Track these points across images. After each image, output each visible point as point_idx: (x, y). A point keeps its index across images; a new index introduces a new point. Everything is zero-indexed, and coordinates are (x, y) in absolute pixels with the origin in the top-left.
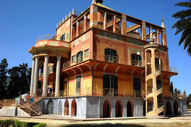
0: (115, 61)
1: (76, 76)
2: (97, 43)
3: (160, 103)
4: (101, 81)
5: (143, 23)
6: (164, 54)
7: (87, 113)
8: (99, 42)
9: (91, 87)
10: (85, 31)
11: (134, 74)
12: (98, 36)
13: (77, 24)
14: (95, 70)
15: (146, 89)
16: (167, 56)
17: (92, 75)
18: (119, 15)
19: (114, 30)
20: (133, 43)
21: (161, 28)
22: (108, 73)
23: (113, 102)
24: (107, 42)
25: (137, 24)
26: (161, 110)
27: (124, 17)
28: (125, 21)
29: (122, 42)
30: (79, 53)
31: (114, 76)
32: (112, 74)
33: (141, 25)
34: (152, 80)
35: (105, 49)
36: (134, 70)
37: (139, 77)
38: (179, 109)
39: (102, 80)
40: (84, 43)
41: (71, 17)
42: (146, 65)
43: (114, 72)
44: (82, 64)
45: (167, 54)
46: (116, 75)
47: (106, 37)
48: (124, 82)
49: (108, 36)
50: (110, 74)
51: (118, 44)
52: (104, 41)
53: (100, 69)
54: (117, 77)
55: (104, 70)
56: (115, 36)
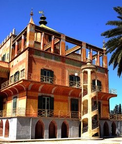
0: (51, 82)
1: (13, 97)
2: (33, 63)
3: (95, 124)
4: (35, 102)
5: (83, 44)
6: (104, 76)
7: (17, 134)
8: (35, 62)
9: (25, 107)
10: (22, 51)
11: (72, 95)
12: (34, 56)
13: (16, 44)
14: (29, 91)
15: (82, 110)
16: (108, 77)
17: (27, 95)
18: (58, 36)
19: (52, 50)
20: (72, 64)
21: (102, 50)
22: (43, 94)
23: (46, 123)
24: (43, 62)
25: (78, 45)
26: (95, 131)
27: (63, 38)
28: (65, 41)
29: (60, 63)
30: (16, 73)
31: (50, 97)
32: (48, 95)
33: (81, 46)
34: (87, 101)
35: (41, 70)
36: (71, 91)
37: (77, 98)
38: (117, 131)
39: (37, 101)
40: (21, 63)
41: (11, 37)
42: (82, 86)
43: (51, 93)
44: (16, 84)
45: (108, 76)
46: (52, 96)
47: (42, 58)
48: (61, 103)
49: (45, 57)
50: (46, 94)
51: (55, 65)
52: (40, 61)
53: (35, 89)
54: (53, 98)
55: (40, 90)
56: (53, 56)
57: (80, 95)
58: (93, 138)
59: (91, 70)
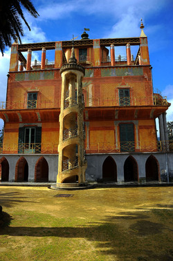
4: (15, 135)
5: (94, 43)
22: (26, 124)
27: (59, 46)
31: (36, 126)
32: (33, 124)
39: (18, 133)
46: (39, 125)
47: (26, 79)
48: (52, 133)
53: (13, 119)
54: (41, 128)
55: (21, 120)
56: (42, 74)
57: (87, 118)
58: (62, 186)
59: (66, 73)
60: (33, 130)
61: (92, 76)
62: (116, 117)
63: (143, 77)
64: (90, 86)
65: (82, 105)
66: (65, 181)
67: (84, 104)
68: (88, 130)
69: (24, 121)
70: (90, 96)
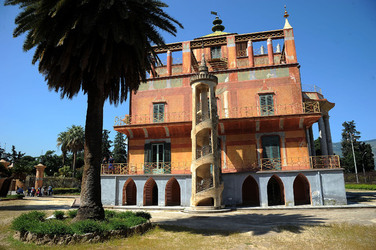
6: (287, 82)
22: (153, 140)
24: (152, 94)
27: (186, 47)
28: (189, 51)
31: (164, 142)
32: (161, 140)
43: (165, 136)
46: (168, 141)
50: (156, 140)
52: (148, 94)
53: (138, 135)
54: (169, 144)
55: (146, 135)
56: (168, 81)
57: (223, 131)
58: (197, 209)
59: (196, 84)
60: (161, 147)
61: (226, 80)
62: (258, 129)
63: (289, 78)
64: (226, 93)
65: (215, 120)
66: (200, 204)
67: (217, 118)
68: (224, 145)
69: (150, 136)
70: (226, 106)
